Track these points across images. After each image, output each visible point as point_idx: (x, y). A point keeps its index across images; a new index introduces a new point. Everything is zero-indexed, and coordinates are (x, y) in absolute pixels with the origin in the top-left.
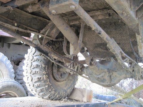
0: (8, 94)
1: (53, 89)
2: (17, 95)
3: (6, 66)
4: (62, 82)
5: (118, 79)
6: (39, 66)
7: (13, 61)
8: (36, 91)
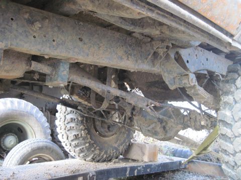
0: (41, 158)
1: (97, 148)
2: (52, 159)
3: (37, 120)
4: (111, 138)
5: (175, 130)
6: (74, 120)
7: (49, 110)
8: (75, 152)
